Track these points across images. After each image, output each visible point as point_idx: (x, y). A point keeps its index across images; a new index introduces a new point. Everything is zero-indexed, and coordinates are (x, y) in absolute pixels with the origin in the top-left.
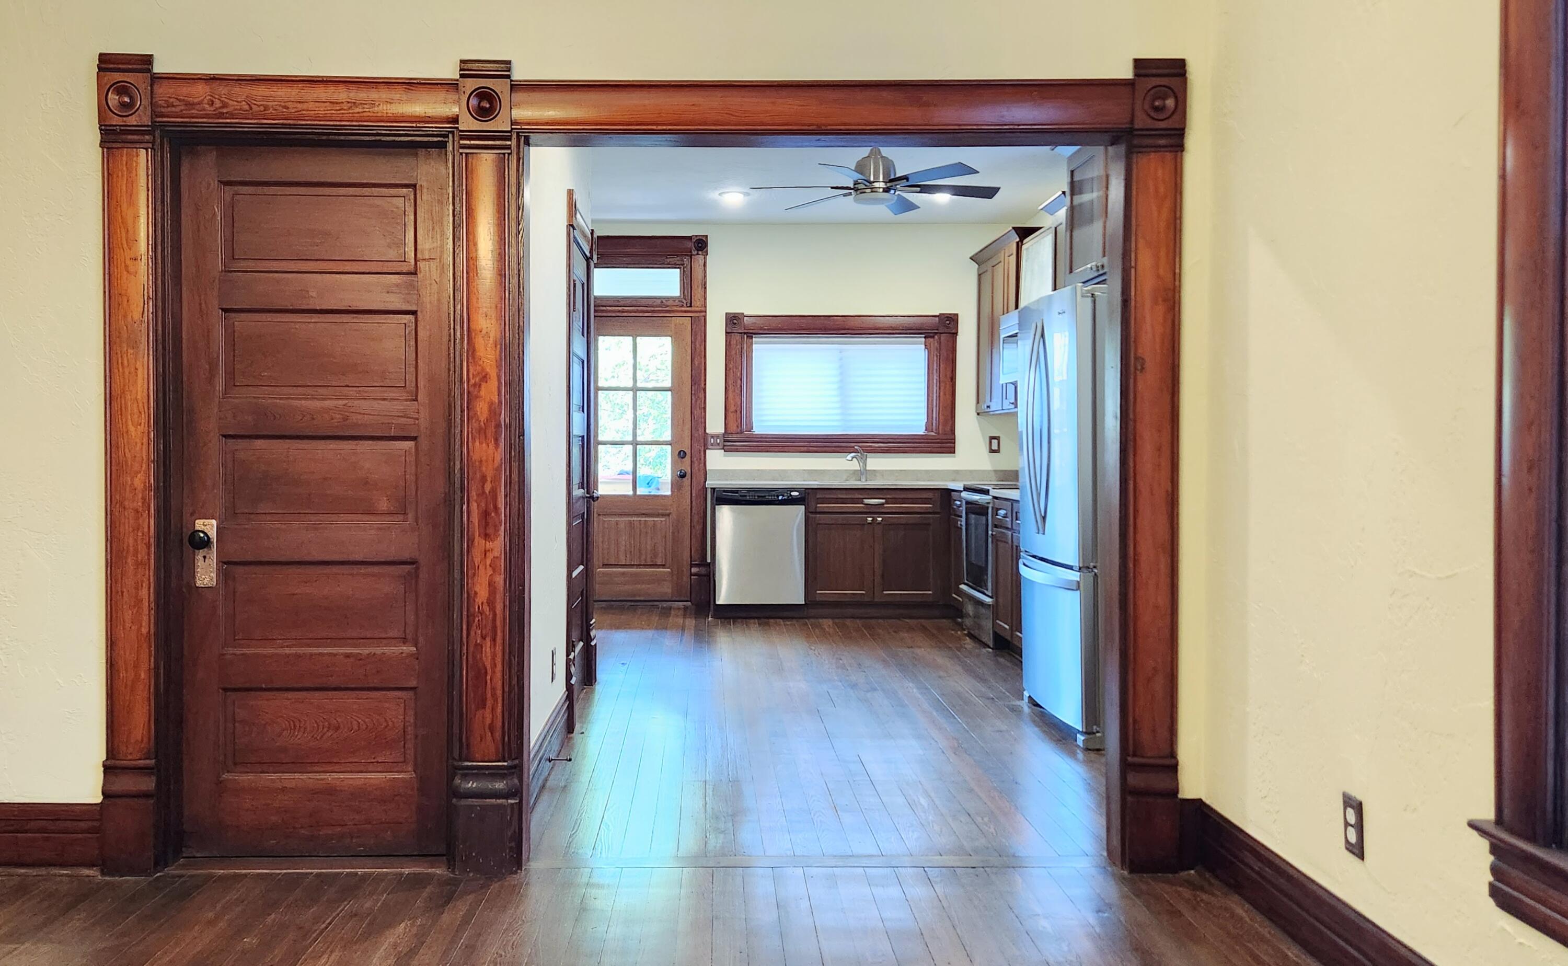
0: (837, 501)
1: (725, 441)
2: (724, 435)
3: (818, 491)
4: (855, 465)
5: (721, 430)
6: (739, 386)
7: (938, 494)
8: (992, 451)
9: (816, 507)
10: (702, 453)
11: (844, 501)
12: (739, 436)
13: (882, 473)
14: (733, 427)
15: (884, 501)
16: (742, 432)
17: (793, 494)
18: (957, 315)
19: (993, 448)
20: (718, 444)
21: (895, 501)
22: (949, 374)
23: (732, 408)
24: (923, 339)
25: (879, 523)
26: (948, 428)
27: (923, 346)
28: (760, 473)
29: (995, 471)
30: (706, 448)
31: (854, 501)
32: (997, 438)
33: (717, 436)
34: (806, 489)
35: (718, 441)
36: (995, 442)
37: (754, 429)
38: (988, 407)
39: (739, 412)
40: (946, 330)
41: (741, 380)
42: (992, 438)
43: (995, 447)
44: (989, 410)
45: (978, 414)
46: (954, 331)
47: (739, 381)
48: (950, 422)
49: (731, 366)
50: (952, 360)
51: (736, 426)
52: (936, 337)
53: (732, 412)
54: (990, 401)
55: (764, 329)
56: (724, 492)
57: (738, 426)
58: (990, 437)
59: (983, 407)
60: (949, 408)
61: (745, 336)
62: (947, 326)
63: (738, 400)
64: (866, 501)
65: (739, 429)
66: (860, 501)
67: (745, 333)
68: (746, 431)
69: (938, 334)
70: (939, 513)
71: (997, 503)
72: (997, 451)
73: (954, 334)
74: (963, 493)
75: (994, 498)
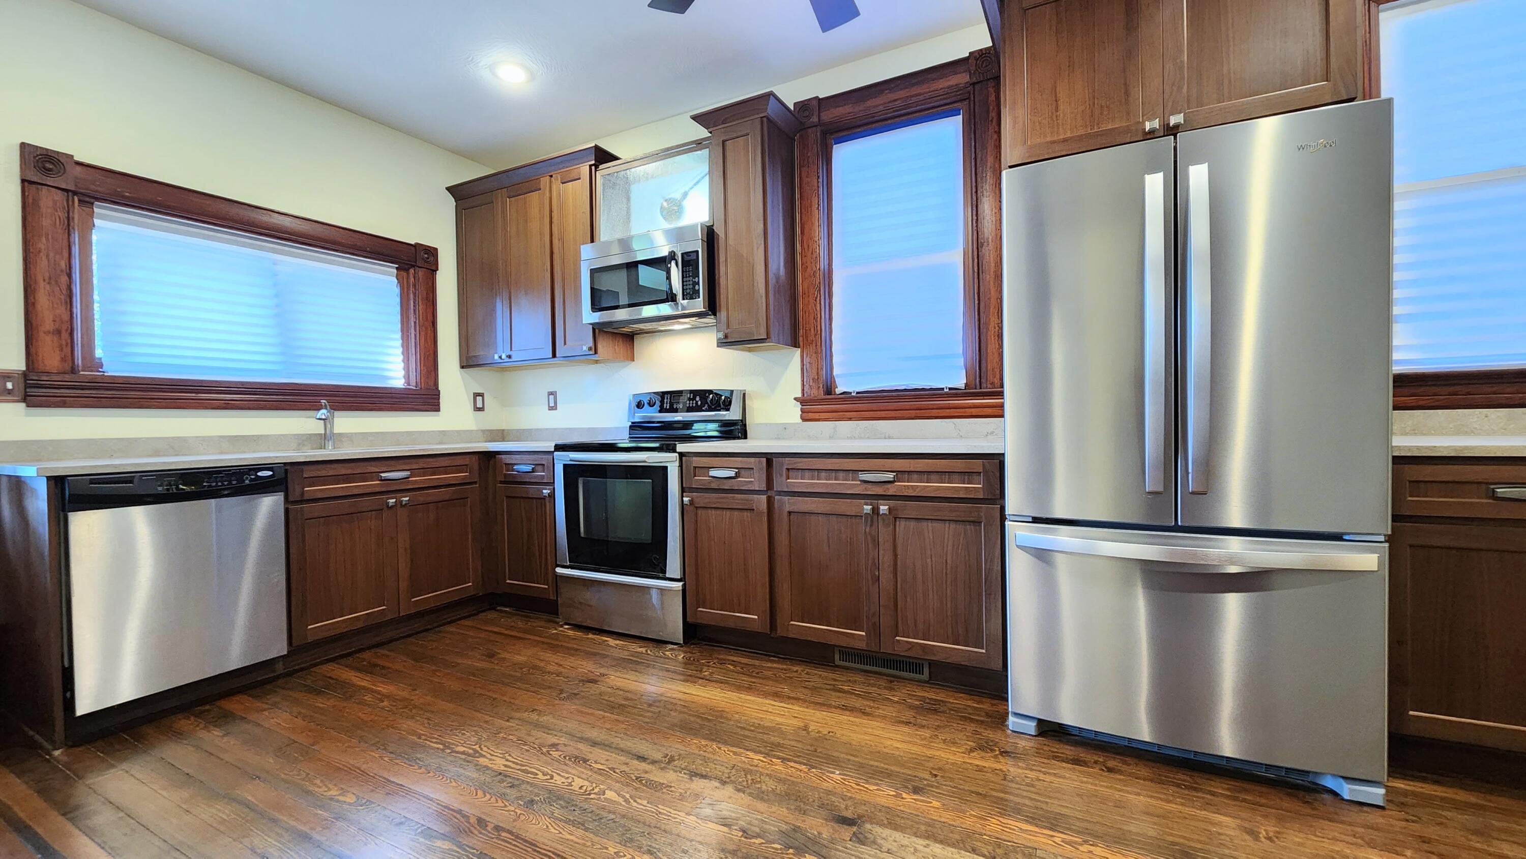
0: (337, 479)
1: (27, 386)
2: (25, 375)
3: (305, 468)
5: (17, 364)
6: (64, 287)
7: (475, 459)
8: (476, 409)
11: (347, 478)
12: (67, 377)
13: (350, 437)
14: (49, 361)
15: (408, 473)
16: (73, 370)
17: (260, 474)
18: (436, 247)
20: (9, 392)
21: (424, 471)
22: (430, 318)
23: (47, 325)
24: (395, 271)
25: (405, 506)
26: (432, 383)
27: (395, 277)
28: (128, 445)
29: (483, 431)
31: (364, 477)
32: (482, 395)
33: (8, 376)
34: (285, 464)
35: (9, 386)
36: (479, 399)
37: (104, 369)
38: (510, 357)
39: (65, 335)
40: (426, 265)
41: (70, 275)
42: (476, 395)
43: (479, 405)
44: (508, 360)
45: (462, 367)
46: (434, 268)
47: (64, 279)
48: (433, 373)
49: (43, 247)
50: (433, 301)
51: (58, 358)
52: (412, 271)
53: (47, 333)
54: (511, 350)
55: (124, 197)
56: (92, 482)
57: (63, 360)
58: (474, 394)
59: (496, 357)
60: (431, 358)
61: (76, 199)
62: (423, 259)
63: (62, 311)
64: (383, 475)
65: (67, 367)
66: (375, 475)
67: (75, 193)
68: (83, 371)
69: (414, 266)
70: (476, 482)
71: (698, 461)
72: (482, 409)
73: (434, 272)
74: (559, 453)
75: (683, 454)
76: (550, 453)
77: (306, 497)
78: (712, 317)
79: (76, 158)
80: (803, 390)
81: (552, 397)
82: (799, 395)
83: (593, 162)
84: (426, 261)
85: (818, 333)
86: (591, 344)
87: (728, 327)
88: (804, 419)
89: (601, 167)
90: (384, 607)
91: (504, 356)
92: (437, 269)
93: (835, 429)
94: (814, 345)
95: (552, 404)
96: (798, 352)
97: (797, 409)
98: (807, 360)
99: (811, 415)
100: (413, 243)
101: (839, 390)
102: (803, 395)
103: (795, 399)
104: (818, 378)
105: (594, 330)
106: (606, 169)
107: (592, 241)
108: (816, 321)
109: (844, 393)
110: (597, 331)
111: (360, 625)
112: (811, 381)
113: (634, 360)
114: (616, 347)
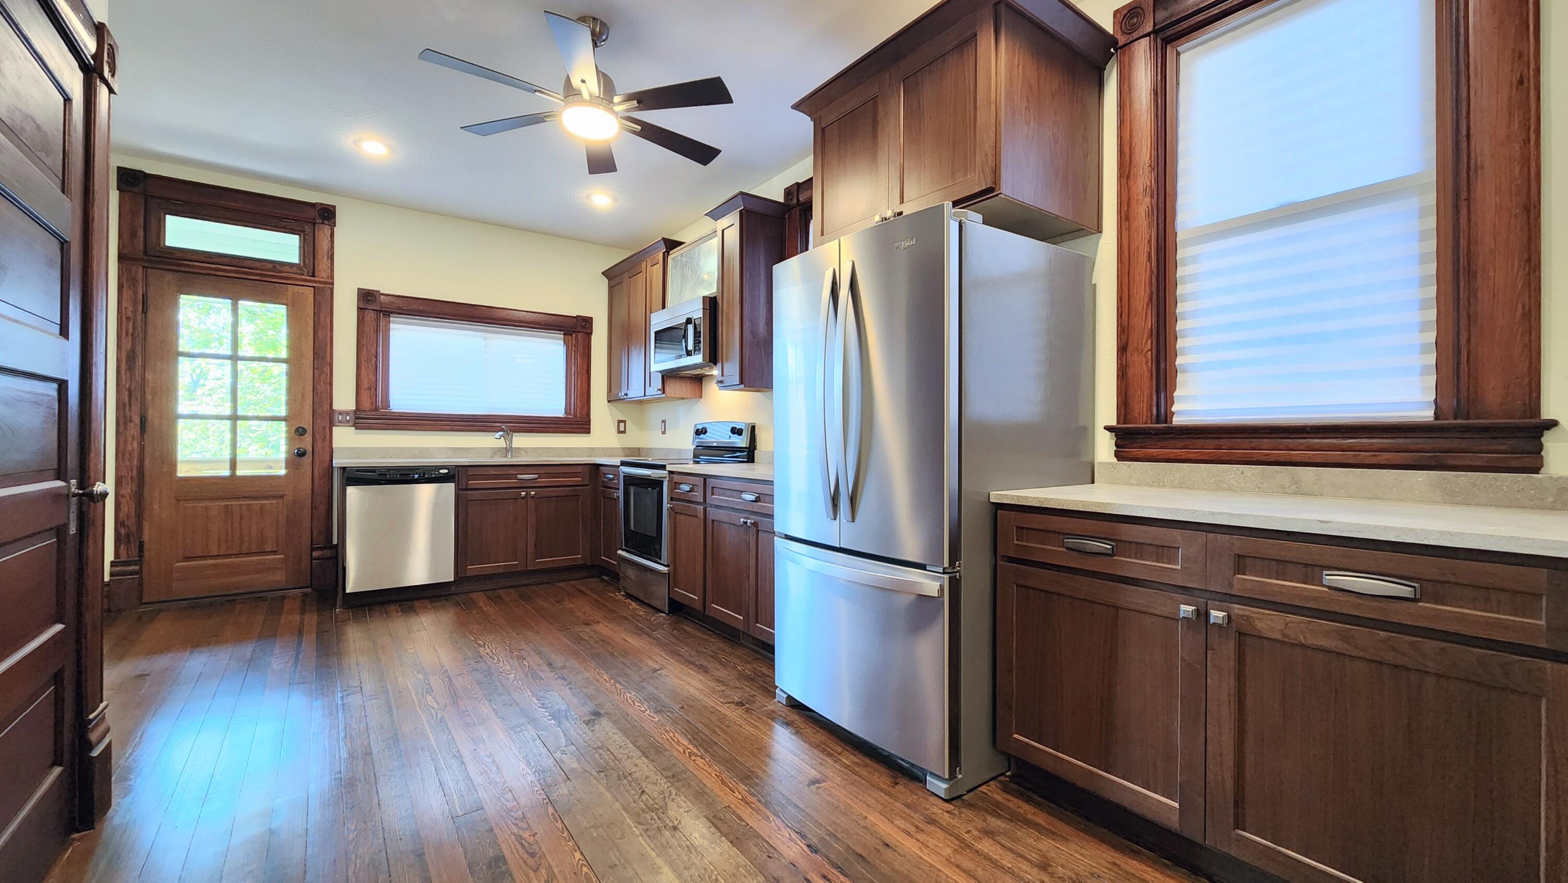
0: (490, 477)
1: (357, 418)
2: (355, 412)
3: (467, 469)
4: (502, 443)
5: (352, 407)
6: (373, 363)
7: (587, 468)
8: (620, 432)
9: (466, 485)
10: (327, 431)
11: (496, 477)
12: (373, 413)
13: (526, 450)
14: (366, 405)
15: (537, 476)
16: (376, 409)
17: (441, 471)
18: (591, 318)
19: (621, 430)
20: (348, 421)
21: (548, 475)
22: (585, 367)
23: (365, 385)
24: (562, 336)
25: (533, 497)
26: (584, 413)
27: (562, 342)
28: (400, 451)
29: (623, 449)
30: (332, 424)
31: (507, 477)
32: (624, 422)
33: (347, 413)
34: (456, 466)
35: (348, 418)
36: (622, 425)
37: (391, 408)
38: (626, 395)
39: (373, 390)
40: (583, 330)
41: (376, 357)
42: (619, 422)
43: (622, 429)
44: (625, 397)
45: (609, 402)
46: (589, 331)
47: (374, 359)
48: (586, 407)
49: (364, 343)
50: (588, 356)
51: (369, 403)
52: (574, 335)
53: (365, 389)
54: (627, 389)
55: (404, 309)
56: (357, 471)
57: (372, 404)
58: (618, 421)
59: (620, 395)
60: (585, 396)
61: (382, 315)
62: (582, 326)
63: (372, 377)
64: (519, 476)
65: (373, 407)
66: (514, 476)
67: (382, 312)
68: (382, 409)
69: (575, 332)
70: (587, 485)
71: (676, 478)
72: (624, 432)
73: (590, 334)
74: (621, 467)
75: (671, 472)
76: (619, 466)
77: (469, 487)
79: (381, 292)
81: (663, 424)
83: (665, 250)
84: (583, 327)
86: (660, 387)
87: (723, 375)
89: (671, 253)
90: (516, 563)
91: (623, 394)
92: (592, 333)
95: (663, 430)
100: (575, 315)
105: (663, 377)
106: (675, 253)
107: (664, 307)
110: (665, 378)
111: (499, 571)
113: (701, 397)
114: (684, 388)
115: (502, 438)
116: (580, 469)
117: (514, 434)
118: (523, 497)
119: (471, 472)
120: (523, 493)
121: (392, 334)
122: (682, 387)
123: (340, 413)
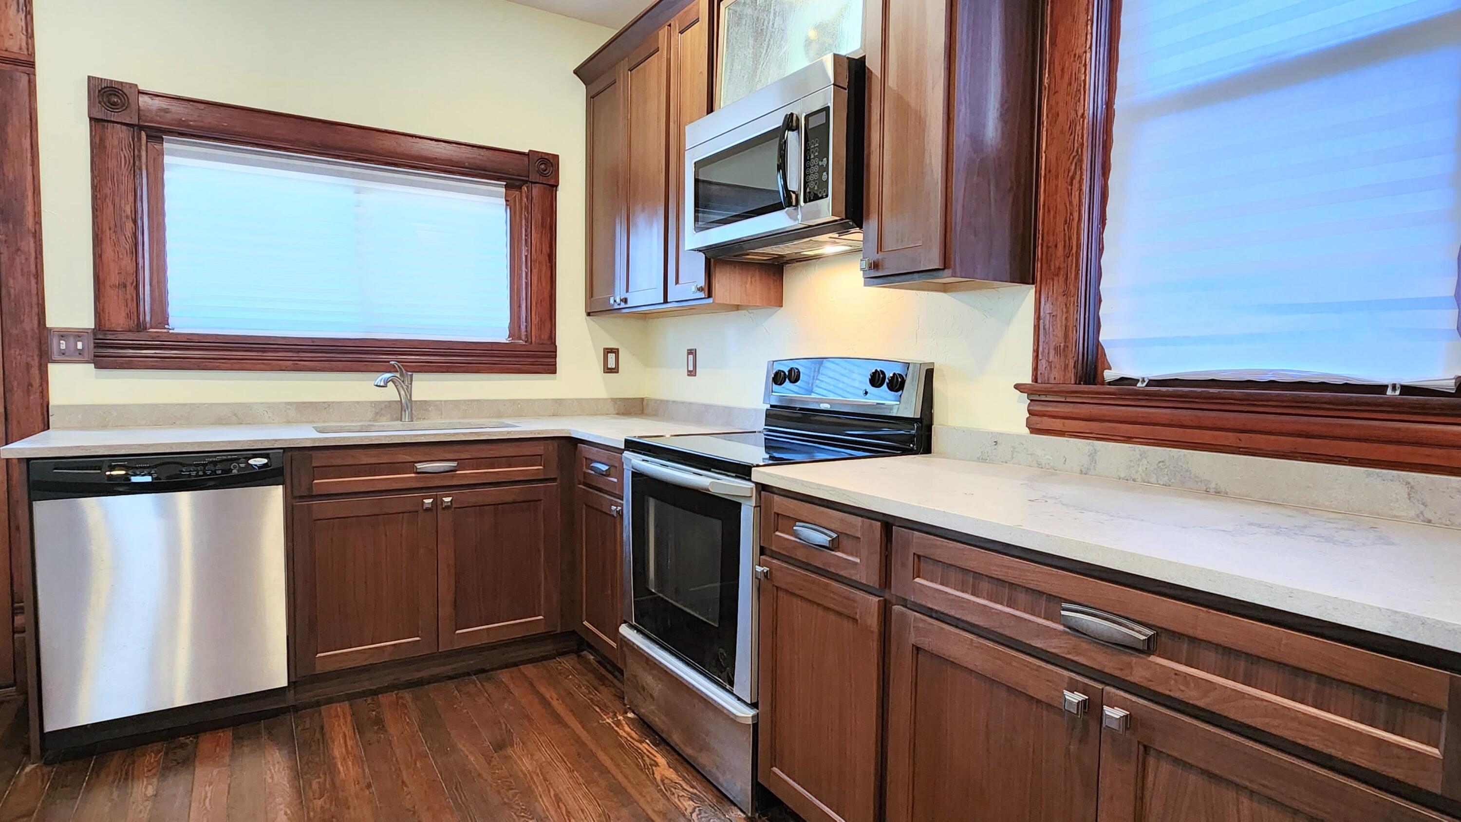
1: (97, 346)
2: (95, 331)
3: (314, 453)
4: (391, 393)
5: (87, 321)
6: (129, 234)
7: (552, 447)
8: (608, 370)
9: (310, 488)
10: (35, 371)
11: (374, 469)
12: (132, 336)
13: (438, 406)
14: (118, 318)
15: (454, 464)
16: (140, 327)
17: (251, 462)
18: (556, 157)
19: (609, 366)
20: (80, 352)
21: (477, 463)
22: (546, 249)
23: (113, 278)
24: (504, 190)
25: (447, 508)
26: (545, 336)
27: (503, 201)
28: (190, 411)
29: (614, 400)
30: (45, 357)
31: (394, 468)
32: (615, 351)
33: (78, 334)
34: (286, 449)
35: (80, 345)
36: (612, 357)
38: (625, 301)
39: (130, 289)
40: (541, 178)
41: (135, 222)
42: (608, 351)
43: (612, 364)
44: (623, 305)
45: (589, 314)
46: (552, 182)
47: (129, 225)
48: (548, 324)
49: (107, 191)
50: (551, 228)
51: (124, 315)
52: (525, 188)
53: (113, 287)
54: (627, 291)
55: (189, 126)
56: (58, 468)
57: (129, 316)
58: (605, 349)
59: (612, 301)
60: (546, 303)
61: (143, 134)
62: (538, 171)
63: (127, 262)
64: (419, 466)
65: (132, 324)
66: (409, 466)
67: (141, 128)
68: (151, 328)
69: (526, 182)
70: (554, 480)
71: (780, 504)
72: (615, 370)
73: (553, 187)
74: (627, 454)
75: (762, 488)
76: (621, 451)
77: (316, 492)
78: (857, 229)
79: (141, 87)
80: (1035, 369)
81: (691, 357)
82: (1028, 379)
84: (542, 173)
85: (1071, 252)
86: (702, 282)
87: (880, 248)
88: (1034, 430)
90: (417, 639)
91: (618, 301)
92: (557, 186)
93: (1093, 456)
94: (1062, 279)
95: (691, 368)
96: (1029, 293)
97: (1020, 405)
98: (1046, 308)
99: (1048, 423)
100: (526, 151)
101: (1109, 375)
102: (1035, 380)
103: (1017, 387)
104: (1066, 347)
105: (708, 261)
107: (710, 109)
108: (1070, 228)
109: (1122, 380)
110: (712, 260)
111: (386, 658)
112: (1052, 352)
113: (780, 305)
114: (748, 285)
115: (390, 384)
116: (539, 449)
117: (415, 375)
118: (427, 510)
119: (318, 460)
120: (426, 501)
121: (170, 176)
122: (746, 283)
123: (64, 334)
